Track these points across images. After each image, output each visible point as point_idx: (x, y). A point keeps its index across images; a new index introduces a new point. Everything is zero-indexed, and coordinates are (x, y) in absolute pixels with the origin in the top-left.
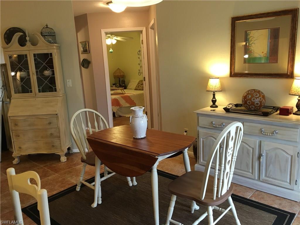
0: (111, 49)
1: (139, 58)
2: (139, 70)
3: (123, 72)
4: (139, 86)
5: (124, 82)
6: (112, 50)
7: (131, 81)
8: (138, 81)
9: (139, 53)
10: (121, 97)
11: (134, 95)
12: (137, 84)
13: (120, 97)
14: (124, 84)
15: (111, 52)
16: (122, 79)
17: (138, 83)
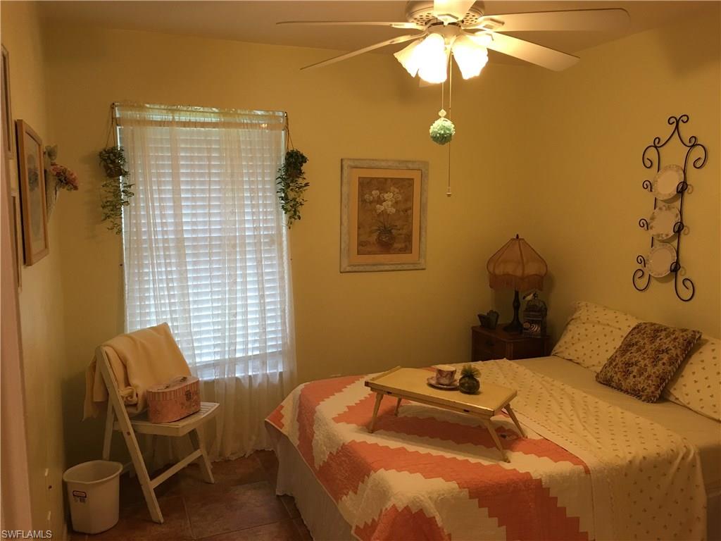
0: (443, 113)
1: (649, 186)
2: (643, 261)
3: (543, 261)
4: (628, 364)
5: (539, 312)
6: (449, 124)
7: (582, 314)
8: (626, 325)
9: (652, 154)
10: (473, 495)
11: (587, 471)
12: (618, 343)
13: (465, 492)
14: (536, 328)
15: (443, 139)
16: (529, 298)
17: (627, 346)
